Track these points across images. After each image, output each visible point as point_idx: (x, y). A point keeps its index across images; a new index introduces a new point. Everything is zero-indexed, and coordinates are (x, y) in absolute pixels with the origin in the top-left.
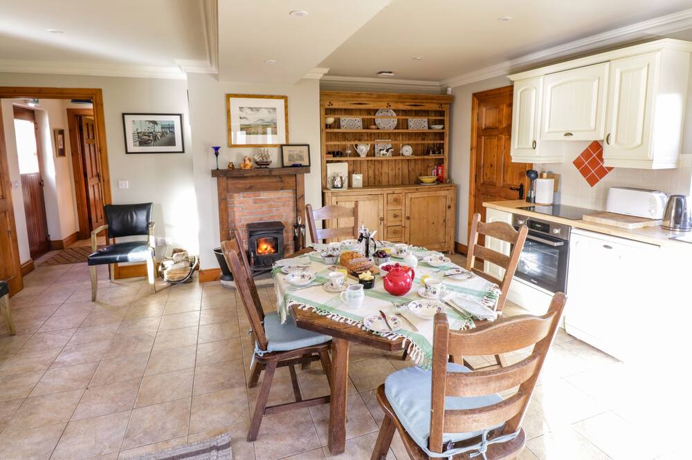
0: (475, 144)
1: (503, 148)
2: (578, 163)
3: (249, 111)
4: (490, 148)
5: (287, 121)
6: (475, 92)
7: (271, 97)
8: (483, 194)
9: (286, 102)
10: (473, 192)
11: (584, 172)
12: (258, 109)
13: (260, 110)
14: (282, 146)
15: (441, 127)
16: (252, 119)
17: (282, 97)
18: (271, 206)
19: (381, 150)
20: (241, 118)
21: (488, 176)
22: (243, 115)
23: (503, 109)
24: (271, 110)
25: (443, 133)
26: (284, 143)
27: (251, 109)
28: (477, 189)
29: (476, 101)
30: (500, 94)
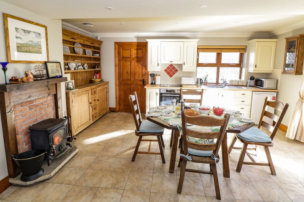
0: (117, 64)
1: (133, 65)
2: (166, 71)
3: (23, 32)
4: (126, 66)
5: (47, 44)
6: (116, 42)
7: (37, 24)
8: (123, 84)
9: (46, 30)
10: (118, 84)
11: (168, 73)
12: (29, 32)
13: (31, 33)
14: (45, 63)
15: (98, 55)
16: (25, 39)
17: (44, 26)
18: (41, 109)
19: (79, 66)
20: (16, 37)
21: (126, 77)
22: (18, 35)
23: (132, 51)
24: (37, 34)
25: (100, 58)
26: (46, 60)
27: (24, 31)
28: (120, 83)
29: (117, 46)
30: (131, 44)
